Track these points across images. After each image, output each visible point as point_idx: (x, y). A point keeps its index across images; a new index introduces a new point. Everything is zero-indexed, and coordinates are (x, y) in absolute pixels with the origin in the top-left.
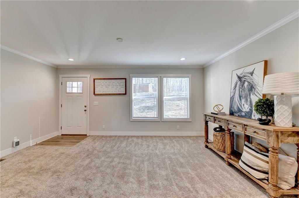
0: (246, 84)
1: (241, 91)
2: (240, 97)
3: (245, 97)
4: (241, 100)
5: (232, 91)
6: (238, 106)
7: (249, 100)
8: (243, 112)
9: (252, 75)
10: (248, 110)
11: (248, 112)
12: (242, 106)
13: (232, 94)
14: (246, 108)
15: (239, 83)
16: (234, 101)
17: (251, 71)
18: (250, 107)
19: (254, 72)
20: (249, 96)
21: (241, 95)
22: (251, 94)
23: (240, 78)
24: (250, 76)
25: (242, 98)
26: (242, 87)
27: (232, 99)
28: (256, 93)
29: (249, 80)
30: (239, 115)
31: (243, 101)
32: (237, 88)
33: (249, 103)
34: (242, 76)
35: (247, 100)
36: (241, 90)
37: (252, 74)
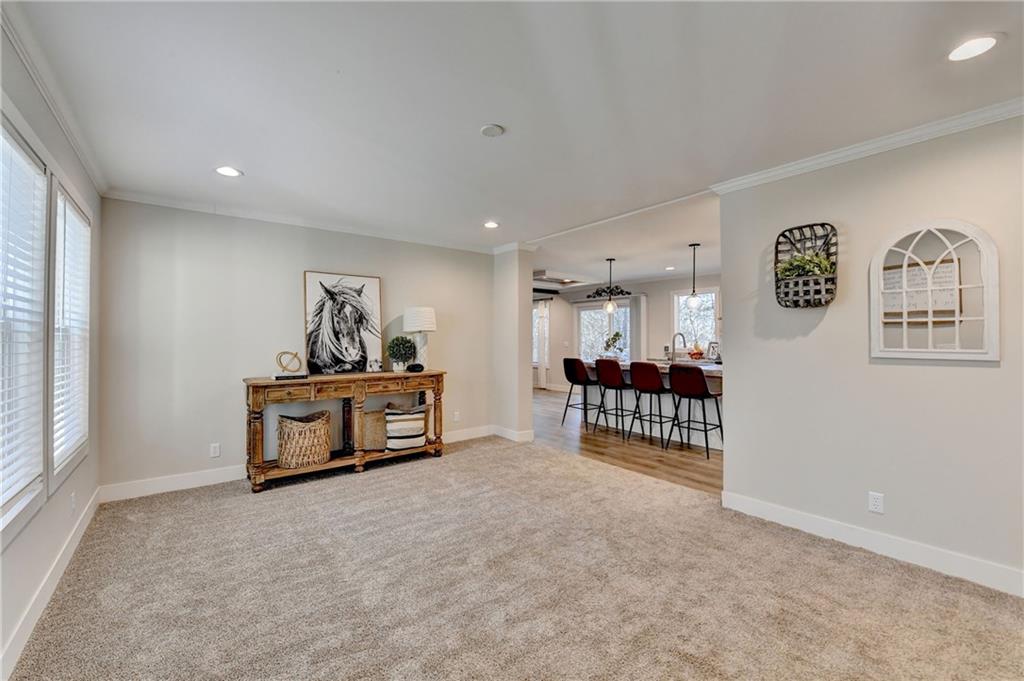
0: (348, 309)
1: (338, 322)
2: (336, 334)
3: (348, 334)
4: (338, 339)
5: (310, 318)
6: (333, 354)
7: (357, 339)
8: (345, 362)
9: (359, 295)
10: (358, 358)
11: (358, 363)
12: (344, 351)
13: (311, 328)
14: (353, 355)
15: (329, 304)
16: (320, 343)
17: (358, 287)
18: (360, 353)
19: (364, 291)
20: (356, 333)
21: (338, 329)
22: (362, 330)
23: (331, 295)
24: (356, 295)
25: (340, 336)
26: (339, 313)
27: (312, 340)
28: (370, 328)
29: (354, 304)
30: (336, 372)
31: (345, 342)
32: (326, 314)
33: (357, 345)
34: (336, 290)
35: (353, 339)
36: (336, 319)
37: (359, 292)
